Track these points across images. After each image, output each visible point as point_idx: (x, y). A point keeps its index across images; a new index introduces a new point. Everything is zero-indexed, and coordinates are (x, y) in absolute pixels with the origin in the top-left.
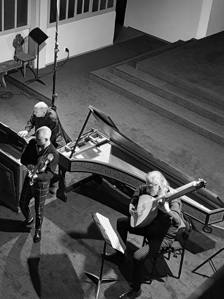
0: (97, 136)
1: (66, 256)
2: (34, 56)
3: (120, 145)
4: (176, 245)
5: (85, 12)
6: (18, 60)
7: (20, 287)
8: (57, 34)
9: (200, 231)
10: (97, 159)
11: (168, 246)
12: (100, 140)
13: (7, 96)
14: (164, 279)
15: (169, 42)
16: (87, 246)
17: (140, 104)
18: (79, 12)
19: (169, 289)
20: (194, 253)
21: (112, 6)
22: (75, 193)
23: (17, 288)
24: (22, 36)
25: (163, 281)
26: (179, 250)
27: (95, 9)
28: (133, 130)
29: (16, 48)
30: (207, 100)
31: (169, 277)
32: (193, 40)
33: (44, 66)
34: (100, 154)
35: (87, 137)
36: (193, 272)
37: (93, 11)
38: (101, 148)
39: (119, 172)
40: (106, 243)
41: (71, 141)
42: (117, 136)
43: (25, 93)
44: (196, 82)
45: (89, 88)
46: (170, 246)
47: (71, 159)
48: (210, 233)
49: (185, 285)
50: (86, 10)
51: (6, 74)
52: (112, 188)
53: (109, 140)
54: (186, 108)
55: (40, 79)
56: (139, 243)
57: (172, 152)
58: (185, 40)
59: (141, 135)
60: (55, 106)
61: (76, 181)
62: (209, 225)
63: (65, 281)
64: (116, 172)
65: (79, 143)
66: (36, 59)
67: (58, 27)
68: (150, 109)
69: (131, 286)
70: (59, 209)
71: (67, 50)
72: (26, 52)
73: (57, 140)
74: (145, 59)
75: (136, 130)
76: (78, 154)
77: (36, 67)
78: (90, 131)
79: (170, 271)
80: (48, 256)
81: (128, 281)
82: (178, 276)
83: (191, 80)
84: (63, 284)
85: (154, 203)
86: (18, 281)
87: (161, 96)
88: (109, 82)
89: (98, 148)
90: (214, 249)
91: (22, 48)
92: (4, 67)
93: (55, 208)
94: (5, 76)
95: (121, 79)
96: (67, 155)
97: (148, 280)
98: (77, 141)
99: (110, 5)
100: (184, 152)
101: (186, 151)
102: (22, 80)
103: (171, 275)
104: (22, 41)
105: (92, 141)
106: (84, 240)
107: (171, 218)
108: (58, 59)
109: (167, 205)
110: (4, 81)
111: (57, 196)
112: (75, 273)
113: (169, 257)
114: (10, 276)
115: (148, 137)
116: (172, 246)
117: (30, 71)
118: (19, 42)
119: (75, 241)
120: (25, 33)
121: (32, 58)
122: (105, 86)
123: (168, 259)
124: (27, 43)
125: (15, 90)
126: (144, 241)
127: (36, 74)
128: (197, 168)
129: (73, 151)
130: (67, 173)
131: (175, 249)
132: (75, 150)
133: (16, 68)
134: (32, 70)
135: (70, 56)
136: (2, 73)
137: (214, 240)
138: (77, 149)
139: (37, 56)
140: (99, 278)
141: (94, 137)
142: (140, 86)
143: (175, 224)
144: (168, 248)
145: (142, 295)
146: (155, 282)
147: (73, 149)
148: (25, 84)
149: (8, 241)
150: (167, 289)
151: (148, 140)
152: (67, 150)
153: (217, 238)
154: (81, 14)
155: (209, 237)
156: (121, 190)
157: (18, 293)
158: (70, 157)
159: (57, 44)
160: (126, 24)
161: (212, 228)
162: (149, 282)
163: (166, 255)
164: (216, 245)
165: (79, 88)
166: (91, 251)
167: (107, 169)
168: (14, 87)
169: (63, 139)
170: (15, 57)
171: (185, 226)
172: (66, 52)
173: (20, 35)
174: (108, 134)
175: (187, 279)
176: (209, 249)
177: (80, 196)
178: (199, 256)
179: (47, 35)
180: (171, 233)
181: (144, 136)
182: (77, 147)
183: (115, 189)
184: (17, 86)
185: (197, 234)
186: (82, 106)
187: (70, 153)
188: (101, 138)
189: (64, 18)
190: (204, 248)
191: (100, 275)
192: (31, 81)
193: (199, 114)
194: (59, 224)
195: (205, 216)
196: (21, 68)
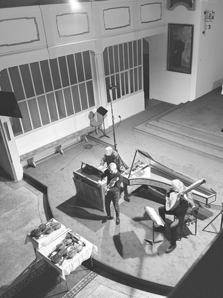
0: (142, 164)
1: (133, 232)
2: (102, 122)
3: (155, 167)
4: (192, 217)
5: (126, 94)
6: (93, 126)
7: (110, 252)
8: (112, 110)
9: (204, 208)
10: (143, 177)
11: (188, 219)
12: (144, 166)
13: (89, 147)
14: (188, 236)
15: (175, 105)
16: (144, 225)
17: (164, 142)
18: (123, 94)
19: (191, 241)
20: (202, 220)
21: (141, 89)
22: (134, 196)
23: (109, 253)
24: (93, 112)
25: (187, 238)
26: (194, 220)
27: (132, 92)
28: (162, 157)
29: (90, 119)
30: (199, 134)
31: (190, 235)
32: (188, 102)
33: (108, 127)
34: (145, 173)
35: (136, 165)
36: (203, 230)
37: (131, 93)
38: (145, 170)
39: (156, 182)
40: (153, 222)
41: (129, 168)
42: (153, 163)
43: (99, 144)
44: (192, 126)
45: (135, 136)
46: (189, 219)
47: (129, 179)
48: (209, 208)
49: (199, 238)
50: (127, 93)
51: (87, 134)
52: (153, 191)
53: (149, 165)
54: (189, 141)
55: (106, 135)
56: (172, 219)
57: (184, 166)
58: (184, 103)
59: (166, 159)
60: (117, 149)
61: (134, 190)
62: (209, 204)
63: (135, 246)
64: (155, 182)
65: (132, 169)
66: (103, 124)
67: (112, 104)
68: (170, 144)
69: (171, 243)
70: (126, 206)
71: (120, 117)
72: (97, 121)
73: (120, 168)
74: (163, 116)
75: (163, 157)
76: (132, 175)
77: (103, 129)
78: (138, 161)
79: (190, 232)
80: (123, 233)
81: (169, 240)
82: (195, 234)
83: (190, 125)
84: (134, 247)
85: (178, 196)
86: (108, 249)
87: (175, 136)
88: (145, 132)
89: (143, 170)
90: (213, 216)
91: (94, 119)
92: (85, 131)
93: (123, 206)
94: (87, 136)
95: (152, 129)
96: (127, 176)
97: (179, 238)
98: (131, 168)
99: (140, 89)
100: (191, 165)
101: (192, 165)
102: (97, 137)
103: (191, 234)
104: (93, 115)
105: (139, 167)
106: (143, 222)
107: (188, 203)
108: (114, 124)
109: (185, 196)
110: (86, 139)
111: (124, 200)
112: (139, 240)
113: (189, 224)
114: (104, 248)
115: (170, 160)
116: (190, 218)
117: (100, 131)
118: (92, 115)
119: (137, 223)
120: (95, 110)
121: (100, 124)
122: (143, 135)
123: (189, 225)
124: (97, 115)
125: (93, 143)
126: (175, 218)
127: (104, 132)
128: (198, 173)
129: (130, 174)
130: (128, 186)
131: (192, 219)
132: (131, 173)
133: (92, 130)
134: (101, 130)
135: (122, 120)
136: (85, 135)
137: (212, 211)
138: (132, 173)
139: (103, 123)
140: (152, 241)
141: (141, 164)
142: (163, 132)
143: (190, 206)
144: (187, 220)
145: (177, 247)
146: (183, 239)
147: (129, 173)
148: (99, 139)
149: (100, 228)
150: (190, 242)
151: (170, 161)
152: (126, 174)
153: (214, 210)
154: (124, 96)
155: (209, 210)
156: (159, 191)
157: (110, 256)
158: (129, 177)
159: (113, 115)
160: (151, 98)
161: (210, 205)
162: (180, 239)
163: (188, 223)
164: (214, 214)
165: (129, 137)
166: (146, 227)
167: (149, 181)
168: (93, 141)
169: (124, 167)
170: (91, 124)
171: (195, 207)
172: (119, 118)
173: (92, 112)
174: (148, 162)
175: (200, 235)
176: (210, 217)
177: (137, 197)
178: (205, 221)
179: (107, 110)
180: (189, 212)
181: (168, 159)
182: (132, 171)
183: (155, 191)
184: (94, 141)
185: (203, 209)
186: (132, 147)
187: (128, 175)
188: (144, 164)
189: (116, 99)
190: (208, 216)
191: (153, 239)
192: (101, 137)
193: (196, 143)
194: (128, 215)
195: (206, 199)
196: (95, 130)
